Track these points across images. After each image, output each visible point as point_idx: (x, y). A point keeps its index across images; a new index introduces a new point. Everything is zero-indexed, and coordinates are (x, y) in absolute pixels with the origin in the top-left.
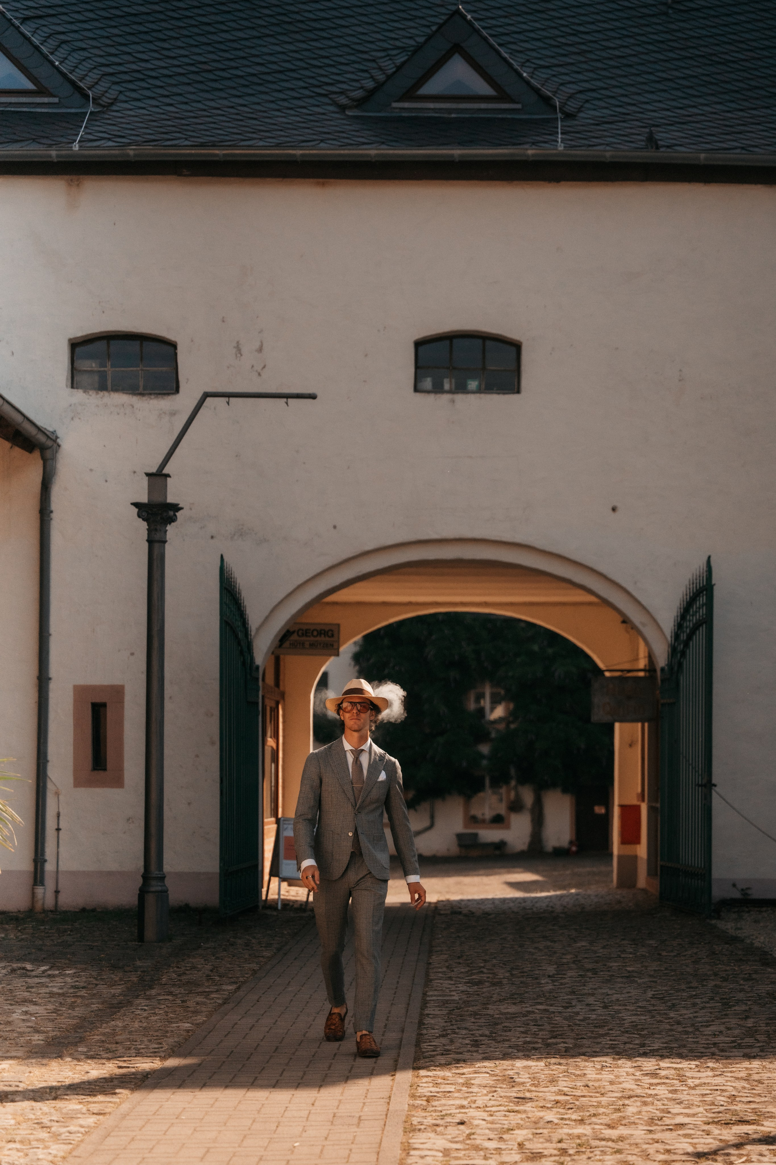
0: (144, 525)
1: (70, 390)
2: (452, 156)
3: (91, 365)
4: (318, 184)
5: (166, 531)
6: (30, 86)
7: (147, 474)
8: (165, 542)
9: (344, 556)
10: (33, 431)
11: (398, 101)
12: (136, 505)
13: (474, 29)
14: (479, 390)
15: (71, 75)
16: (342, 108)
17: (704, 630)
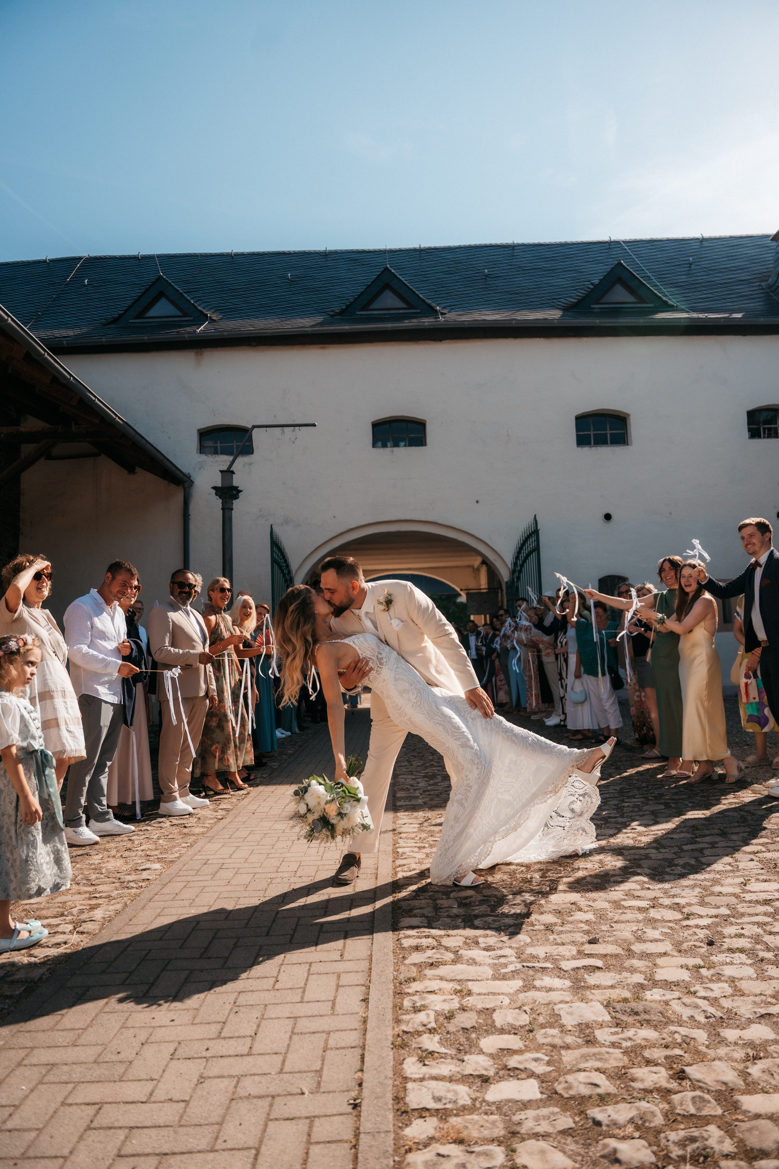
0: (220, 501)
1: (199, 455)
2: (387, 327)
3: (210, 443)
4: (321, 347)
5: (233, 503)
6: (179, 313)
7: (221, 471)
8: (232, 509)
9: (340, 532)
10: (181, 475)
11: (361, 310)
12: (214, 488)
13: (395, 276)
14: (405, 446)
15: (199, 308)
16: (332, 316)
17: (534, 555)
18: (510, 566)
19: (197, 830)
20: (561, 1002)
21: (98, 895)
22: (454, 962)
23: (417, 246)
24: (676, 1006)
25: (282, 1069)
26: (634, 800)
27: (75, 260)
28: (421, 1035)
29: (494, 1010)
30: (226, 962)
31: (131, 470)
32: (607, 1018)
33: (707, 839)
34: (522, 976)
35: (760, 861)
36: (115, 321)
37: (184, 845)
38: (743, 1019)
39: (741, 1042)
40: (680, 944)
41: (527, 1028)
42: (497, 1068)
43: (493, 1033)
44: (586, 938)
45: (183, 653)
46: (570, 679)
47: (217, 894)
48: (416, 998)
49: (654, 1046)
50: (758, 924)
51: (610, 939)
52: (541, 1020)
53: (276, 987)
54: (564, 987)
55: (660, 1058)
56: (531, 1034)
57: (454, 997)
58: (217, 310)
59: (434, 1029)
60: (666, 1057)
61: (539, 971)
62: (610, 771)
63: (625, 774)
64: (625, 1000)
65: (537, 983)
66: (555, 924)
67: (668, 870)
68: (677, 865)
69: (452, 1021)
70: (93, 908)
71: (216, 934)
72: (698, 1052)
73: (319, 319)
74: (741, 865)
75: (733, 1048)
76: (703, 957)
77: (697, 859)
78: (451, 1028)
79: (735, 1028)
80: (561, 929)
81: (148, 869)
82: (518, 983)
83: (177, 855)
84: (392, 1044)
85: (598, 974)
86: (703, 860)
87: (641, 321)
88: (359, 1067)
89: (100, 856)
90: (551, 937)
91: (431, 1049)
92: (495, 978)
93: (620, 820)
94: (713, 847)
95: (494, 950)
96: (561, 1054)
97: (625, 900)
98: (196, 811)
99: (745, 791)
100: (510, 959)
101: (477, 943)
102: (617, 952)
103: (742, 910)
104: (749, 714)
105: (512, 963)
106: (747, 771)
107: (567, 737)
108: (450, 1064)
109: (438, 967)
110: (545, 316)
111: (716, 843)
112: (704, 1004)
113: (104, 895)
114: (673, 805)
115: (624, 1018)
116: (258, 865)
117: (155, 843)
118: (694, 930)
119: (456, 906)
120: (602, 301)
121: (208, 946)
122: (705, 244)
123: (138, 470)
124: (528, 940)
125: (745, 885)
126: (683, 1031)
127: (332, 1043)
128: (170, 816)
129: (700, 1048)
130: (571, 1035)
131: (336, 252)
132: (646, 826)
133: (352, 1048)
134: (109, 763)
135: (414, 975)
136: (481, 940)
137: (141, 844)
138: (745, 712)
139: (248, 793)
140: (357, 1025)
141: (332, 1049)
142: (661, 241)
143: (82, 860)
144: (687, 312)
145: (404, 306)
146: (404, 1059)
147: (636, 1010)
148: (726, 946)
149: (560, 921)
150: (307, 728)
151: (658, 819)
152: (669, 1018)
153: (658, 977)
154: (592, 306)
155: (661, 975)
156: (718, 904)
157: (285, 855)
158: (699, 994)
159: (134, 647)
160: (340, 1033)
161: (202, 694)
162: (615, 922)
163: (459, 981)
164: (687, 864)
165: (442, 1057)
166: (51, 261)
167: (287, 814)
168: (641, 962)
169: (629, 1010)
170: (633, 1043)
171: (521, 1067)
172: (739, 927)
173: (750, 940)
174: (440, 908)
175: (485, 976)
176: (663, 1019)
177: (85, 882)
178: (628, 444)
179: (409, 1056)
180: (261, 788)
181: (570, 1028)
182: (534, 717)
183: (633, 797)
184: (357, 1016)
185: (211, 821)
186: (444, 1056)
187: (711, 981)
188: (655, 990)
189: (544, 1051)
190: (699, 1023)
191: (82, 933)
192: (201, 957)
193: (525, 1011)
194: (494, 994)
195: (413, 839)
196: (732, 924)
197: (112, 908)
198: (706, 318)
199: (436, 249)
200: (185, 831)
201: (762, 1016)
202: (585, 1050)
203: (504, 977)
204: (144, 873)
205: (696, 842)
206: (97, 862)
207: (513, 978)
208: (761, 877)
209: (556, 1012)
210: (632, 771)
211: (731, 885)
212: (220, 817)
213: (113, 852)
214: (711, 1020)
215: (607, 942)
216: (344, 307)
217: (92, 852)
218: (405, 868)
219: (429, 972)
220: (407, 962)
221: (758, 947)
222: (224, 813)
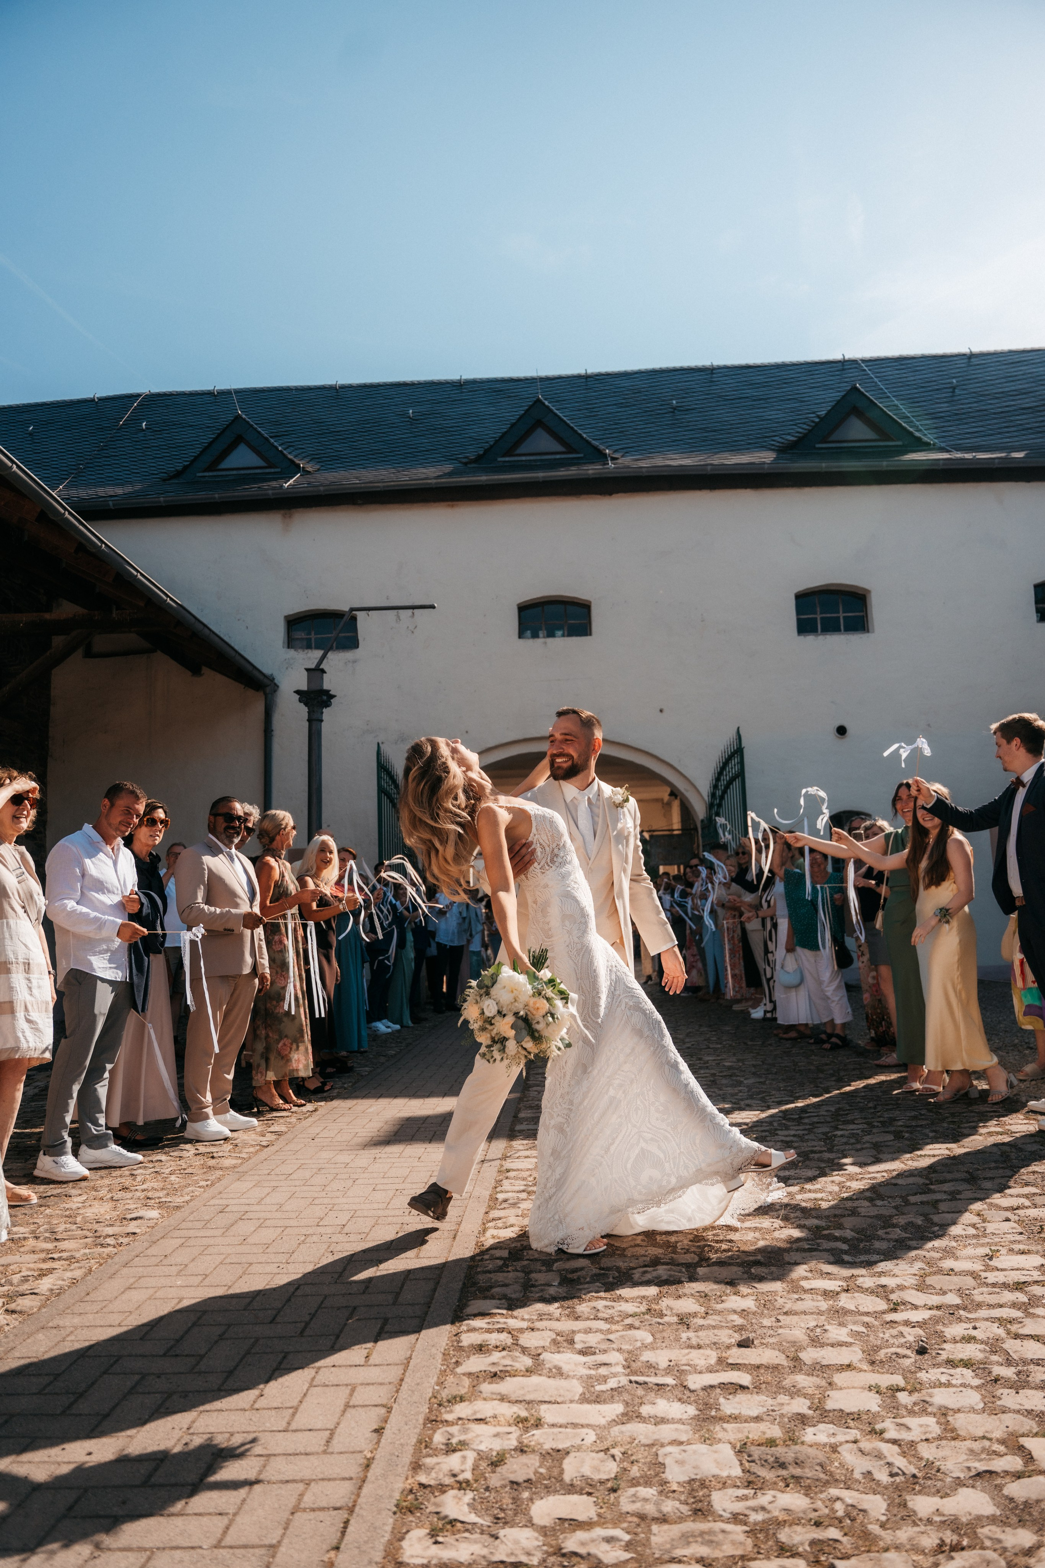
0: (306, 709)
1: (286, 650)
2: (538, 477)
3: (300, 635)
4: (449, 505)
5: (322, 713)
6: (263, 464)
7: (307, 670)
8: (322, 721)
10: (261, 677)
11: (503, 456)
12: (298, 692)
13: (551, 411)
14: (563, 636)
15: (290, 456)
16: (466, 464)
17: (737, 784)
18: (706, 798)
19: (228, 1162)
20: (674, 1442)
21: (55, 1256)
22: (529, 1372)
23: (583, 372)
24: (848, 1455)
25: (220, 1541)
26: (852, 1127)
27: (132, 397)
28: (444, 1492)
29: (568, 1453)
30: (198, 1363)
31: (196, 671)
32: (737, 1472)
33: (947, 1187)
34: (626, 1397)
35: (1019, 1222)
36: (178, 474)
37: (204, 1183)
38: (949, 1480)
39: (937, 1519)
40: (876, 1352)
41: (609, 1485)
42: (546, 1552)
43: (556, 1492)
44: (737, 1337)
45: (221, 913)
46: (780, 953)
47: (222, 1257)
48: (454, 1429)
49: (796, 1521)
50: (1001, 1321)
51: (771, 1340)
52: (635, 1471)
53: (257, 1406)
54: (685, 1417)
55: (802, 1544)
56: (612, 1496)
57: (513, 1429)
58: (313, 458)
59: (467, 1482)
60: (813, 1543)
61: (651, 1389)
62: (829, 1084)
63: (848, 1089)
64: (771, 1443)
65: (645, 1410)
66: (694, 1315)
67: (881, 1233)
68: (895, 1226)
69: (499, 1469)
70: (43, 1274)
71: (199, 1318)
72: (866, 1535)
73: (448, 468)
74: (990, 1228)
75: (922, 1528)
76: (906, 1374)
77: (925, 1216)
78: (495, 1480)
79: (934, 1495)
80: (701, 1322)
81: (140, 1218)
82: (617, 1408)
83: (187, 1198)
84: (397, 1506)
85: (741, 1397)
86: (936, 1218)
87: (884, 464)
88: (335, 1542)
89: (84, 1197)
90: (684, 1336)
91: (453, 1515)
92: (584, 1399)
93: (827, 1155)
94: (954, 1199)
95: (594, 1353)
96: (650, 1530)
97: (807, 1278)
98: (235, 1135)
99: (1014, 1115)
100: (614, 1369)
101: (571, 1342)
102: (777, 1362)
103: (978, 1298)
104: (1026, 1003)
105: (615, 1375)
106: (1022, 1086)
107: (776, 1035)
108: (476, 1542)
109: (502, 1378)
110: (753, 460)
111: (959, 1192)
112: (890, 1452)
113: (65, 1255)
114: (907, 1135)
115: (763, 1473)
116: (294, 1215)
117: (165, 1180)
118: (902, 1328)
119: (556, 1284)
120: (831, 439)
121: (182, 1337)
122: (974, 361)
123: (205, 670)
124: (650, 1339)
125: (991, 1259)
126: (850, 1497)
127: (308, 1500)
128: (198, 1141)
129: (870, 1527)
130: (674, 1499)
131: (474, 382)
132: (861, 1165)
133: (336, 1509)
134: (109, 1066)
135: (463, 1391)
136: (578, 1338)
137: (144, 1182)
138: (1021, 1001)
139: (316, 1110)
140: (354, 1470)
141: (304, 1510)
142: (913, 358)
143: (56, 1203)
144: (948, 451)
145: (563, 450)
146: (408, 1531)
147: (782, 1460)
148: (944, 1356)
149: (703, 1309)
150: (426, 1019)
151: (881, 1156)
152: (831, 1474)
153: (830, 1405)
154: (818, 446)
155: (836, 1401)
156: (944, 1288)
157: (336, 1201)
158: (887, 1436)
159: (144, 900)
160: (325, 1483)
161: (247, 970)
162: (786, 1313)
163: (529, 1403)
164: (911, 1224)
165: (467, 1530)
166: (100, 399)
167: (360, 1140)
168: (810, 1379)
169: (772, 1459)
170: (767, 1516)
171: (582, 1551)
172: (970, 1326)
173: (983, 1346)
174: (533, 1286)
175: (569, 1396)
176: (822, 1476)
177: (47, 1235)
178: (868, 631)
179: (417, 1527)
180: (335, 1103)
181: (675, 1487)
182: (736, 1007)
183: (852, 1122)
184: (359, 1456)
185: (252, 1150)
186: (469, 1528)
187: (911, 1413)
188: (821, 1426)
189: (625, 1525)
190: (878, 1483)
191: (13, 1312)
192: (165, 1355)
193: (613, 1456)
194: (575, 1425)
195: (524, 1179)
196: (960, 1320)
197: (69, 1274)
198: (974, 460)
199: (608, 375)
200: (212, 1162)
201: (979, 1475)
202: (690, 1526)
203: (598, 1399)
204: (134, 1223)
205: (930, 1191)
206: (74, 1206)
207: (612, 1399)
208: (1017, 1247)
209: (660, 1459)
210: (860, 1084)
211: (970, 1258)
212: (264, 1143)
213: (103, 1192)
214: (898, 1479)
215: (766, 1345)
216: (481, 453)
217: (73, 1192)
218: (500, 1223)
219: (487, 1388)
220: (459, 1370)
221: (995, 1358)
222: (272, 1137)
